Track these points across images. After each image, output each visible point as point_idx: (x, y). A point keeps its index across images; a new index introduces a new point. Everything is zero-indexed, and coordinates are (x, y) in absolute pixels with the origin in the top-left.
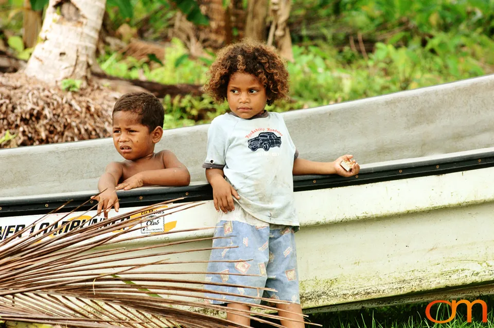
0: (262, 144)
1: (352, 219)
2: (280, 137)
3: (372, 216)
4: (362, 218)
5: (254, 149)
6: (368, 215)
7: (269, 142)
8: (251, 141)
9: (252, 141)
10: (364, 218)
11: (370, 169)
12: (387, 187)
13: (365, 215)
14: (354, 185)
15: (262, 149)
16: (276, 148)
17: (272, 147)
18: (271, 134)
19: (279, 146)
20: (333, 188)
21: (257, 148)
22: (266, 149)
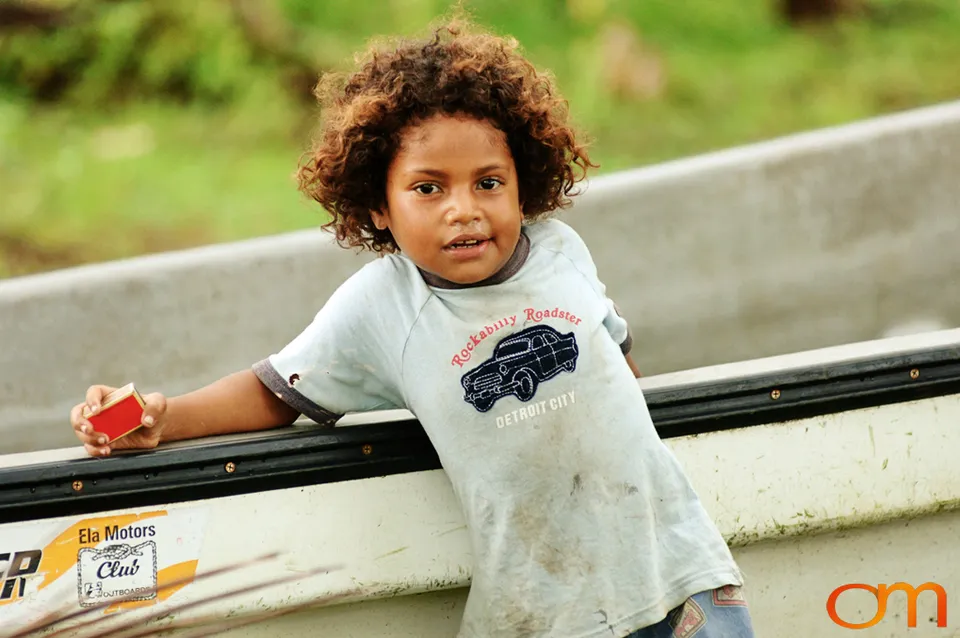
0: (507, 379)
1: (761, 535)
2: (571, 335)
3: (826, 525)
4: (793, 530)
5: (484, 404)
6: (816, 521)
7: (535, 366)
8: (472, 375)
9: (473, 379)
10: (801, 529)
11: (819, 370)
12: (870, 428)
13: (804, 519)
14: (765, 422)
15: (512, 399)
16: (563, 377)
17: (544, 378)
18: (538, 332)
19: (571, 369)
20: (701, 435)
21: (495, 397)
22: (525, 395)
